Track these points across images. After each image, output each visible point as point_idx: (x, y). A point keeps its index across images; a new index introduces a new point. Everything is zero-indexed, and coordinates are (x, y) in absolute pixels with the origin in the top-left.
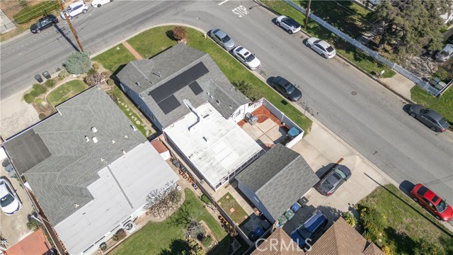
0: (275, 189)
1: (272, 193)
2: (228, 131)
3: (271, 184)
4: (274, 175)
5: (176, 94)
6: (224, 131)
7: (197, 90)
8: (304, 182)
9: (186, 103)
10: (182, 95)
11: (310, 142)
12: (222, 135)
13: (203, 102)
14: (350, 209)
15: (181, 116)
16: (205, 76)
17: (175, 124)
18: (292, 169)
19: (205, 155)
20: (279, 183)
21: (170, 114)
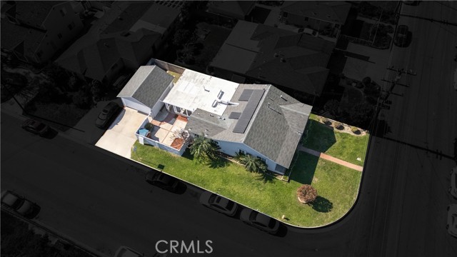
9: (236, 103)
13: (224, 113)
21: (242, 92)
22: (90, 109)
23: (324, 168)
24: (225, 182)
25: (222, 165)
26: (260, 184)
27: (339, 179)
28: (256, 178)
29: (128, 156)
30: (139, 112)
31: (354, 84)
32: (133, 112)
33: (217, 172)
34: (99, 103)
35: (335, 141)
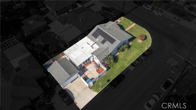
0: (57, 68)
1: (56, 67)
2: (86, 55)
3: (59, 66)
4: (62, 67)
5: (100, 36)
6: (86, 53)
7: (103, 42)
8: (60, 79)
9: (97, 40)
10: (100, 38)
11: (86, 90)
12: (84, 53)
13: (99, 46)
14: (52, 103)
15: (92, 40)
16: (110, 43)
17: (89, 39)
18: (64, 73)
19: (76, 49)
20: (59, 69)
21: (92, 36)
22: (53, 107)
23: (131, 32)
24: (126, 60)
25: (118, 59)
26: (131, 51)
27: (136, 30)
28: (128, 50)
29: (96, 94)
30: (71, 82)
31: (102, 12)
32: (70, 85)
33: (120, 61)
34: (52, 101)
35: (122, 25)
